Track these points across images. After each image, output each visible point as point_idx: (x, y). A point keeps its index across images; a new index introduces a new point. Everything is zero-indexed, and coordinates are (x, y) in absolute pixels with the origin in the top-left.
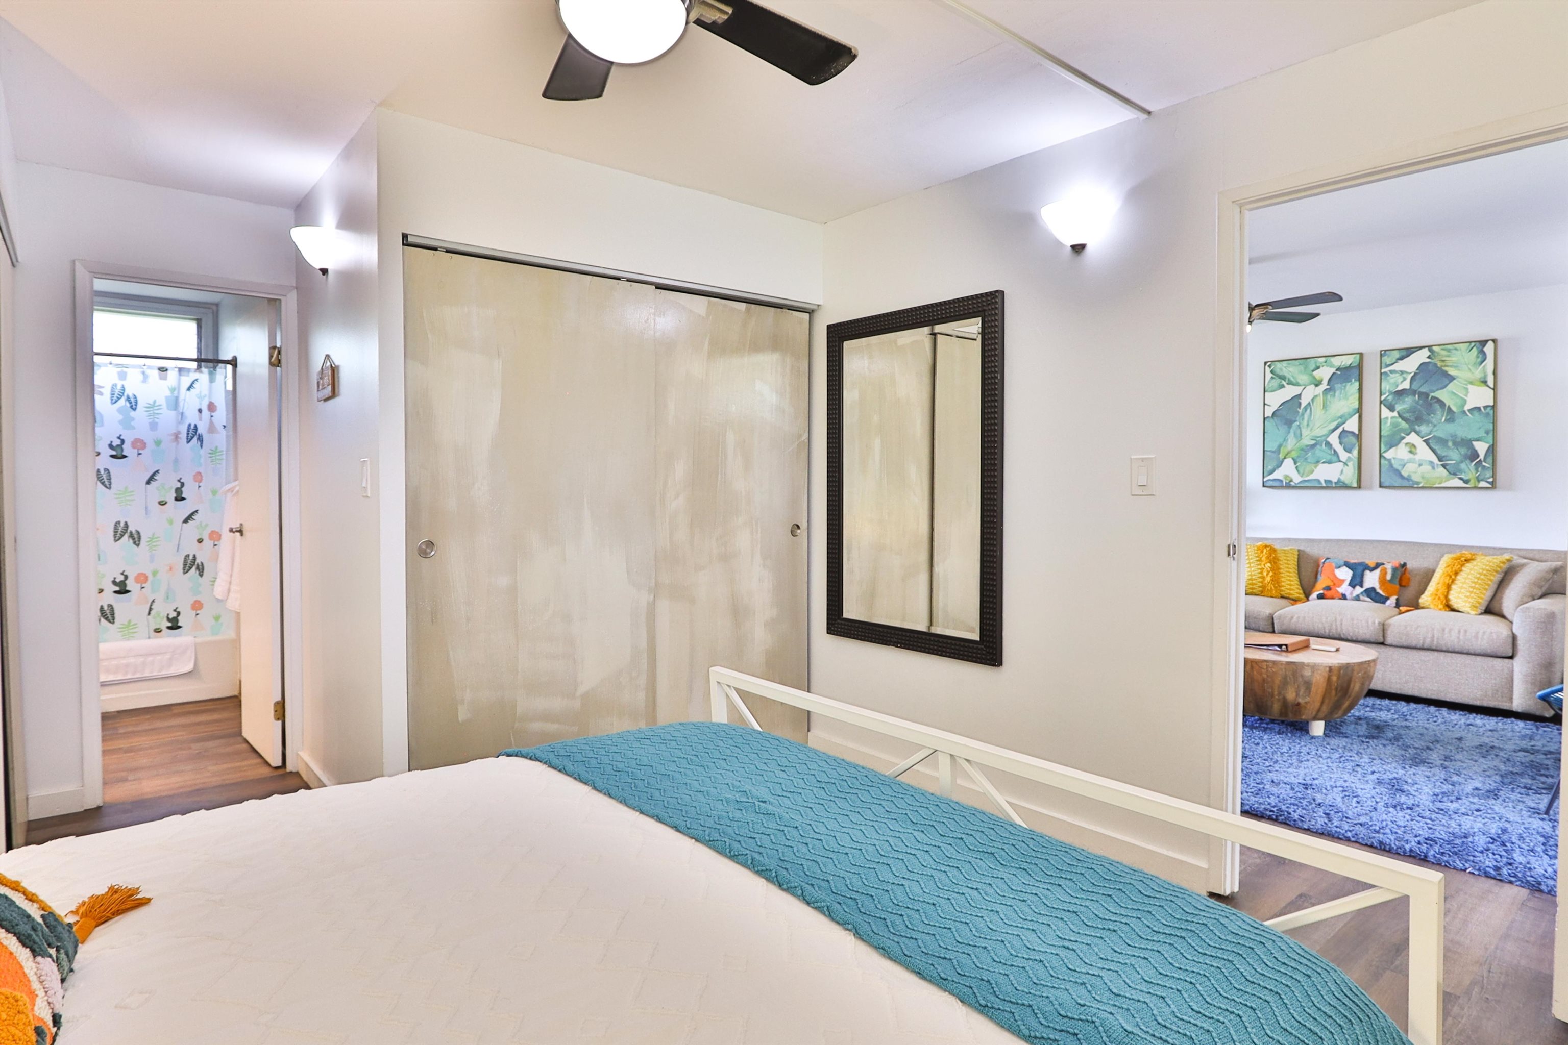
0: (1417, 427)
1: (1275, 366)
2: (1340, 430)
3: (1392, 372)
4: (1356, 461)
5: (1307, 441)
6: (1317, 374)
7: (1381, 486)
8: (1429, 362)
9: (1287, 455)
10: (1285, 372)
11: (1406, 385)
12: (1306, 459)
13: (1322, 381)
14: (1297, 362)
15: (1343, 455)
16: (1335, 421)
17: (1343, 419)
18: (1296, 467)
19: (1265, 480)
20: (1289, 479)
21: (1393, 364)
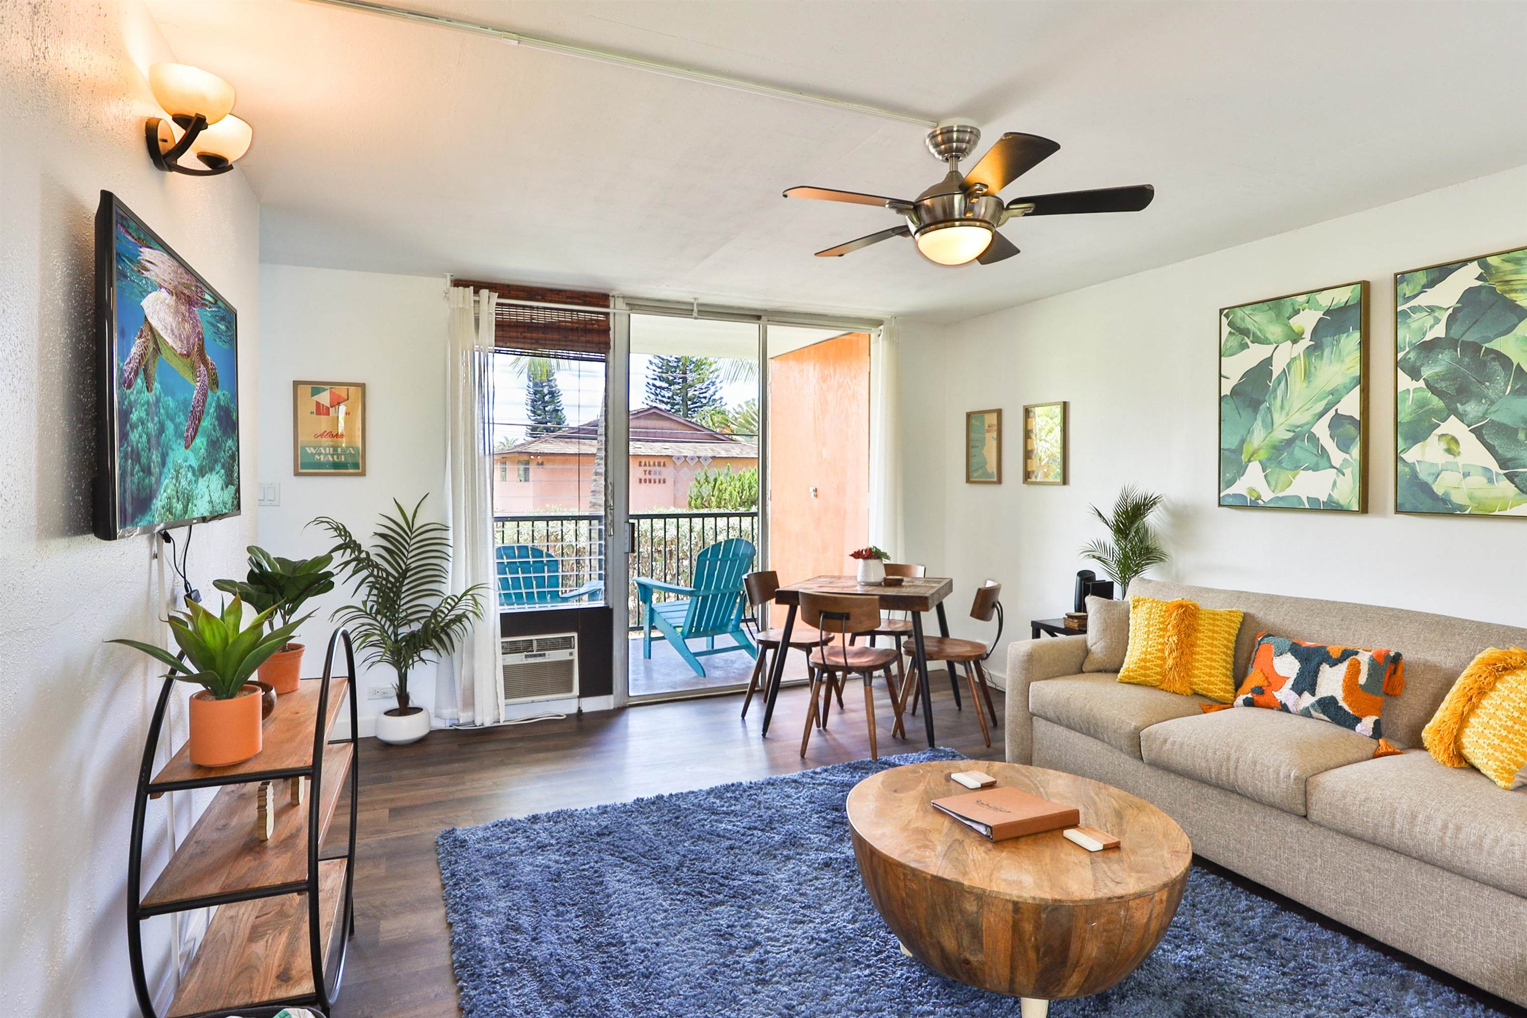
0: (1459, 405)
1: (1235, 314)
2: (1332, 413)
3: (1414, 309)
4: (1358, 466)
5: (1281, 434)
6: (1296, 323)
7: (1397, 511)
8: (1480, 286)
9: (1252, 455)
10: (1249, 324)
11: (1439, 331)
12: (1280, 463)
13: (1303, 334)
14: (1265, 306)
15: (1337, 456)
16: (1322, 399)
17: (1336, 396)
18: (1266, 476)
19: (1222, 495)
20: (1256, 495)
21: (1416, 296)
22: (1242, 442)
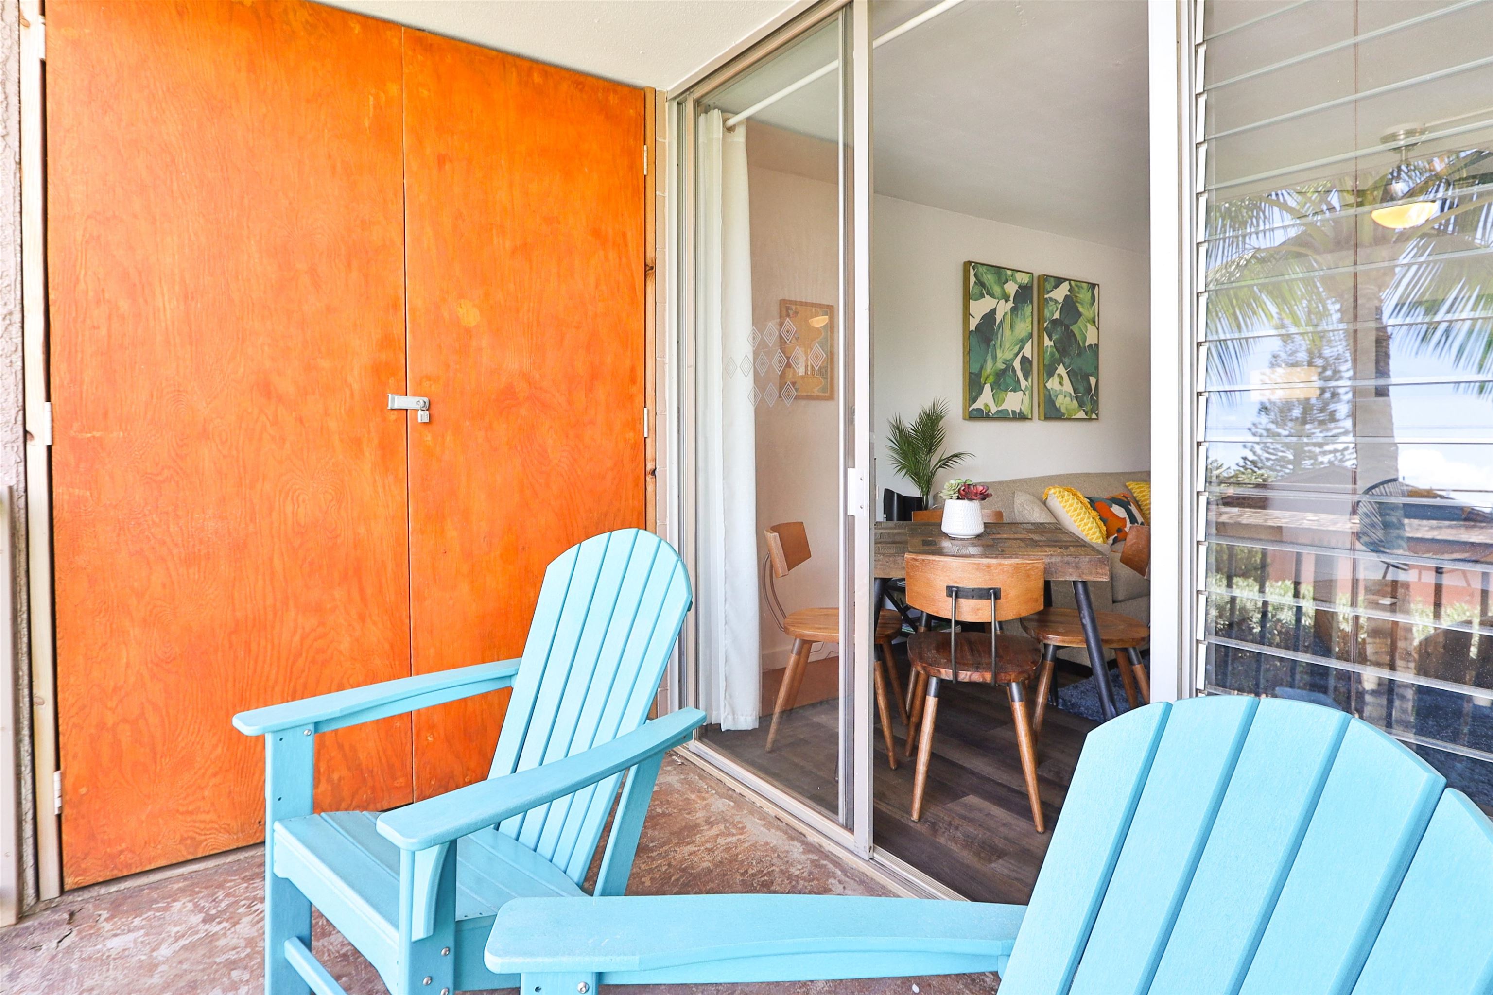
0: (1063, 358)
1: (978, 269)
2: (1021, 354)
3: (1050, 299)
4: (1030, 388)
5: (1000, 365)
6: (1007, 288)
9: (986, 379)
10: (985, 279)
12: (999, 385)
13: (1009, 297)
14: (992, 270)
16: (1018, 344)
17: (1023, 343)
18: (993, 395)
19: (970, 409)
20: (988, 409)
21: (1051, 291)
22: (981, 368)
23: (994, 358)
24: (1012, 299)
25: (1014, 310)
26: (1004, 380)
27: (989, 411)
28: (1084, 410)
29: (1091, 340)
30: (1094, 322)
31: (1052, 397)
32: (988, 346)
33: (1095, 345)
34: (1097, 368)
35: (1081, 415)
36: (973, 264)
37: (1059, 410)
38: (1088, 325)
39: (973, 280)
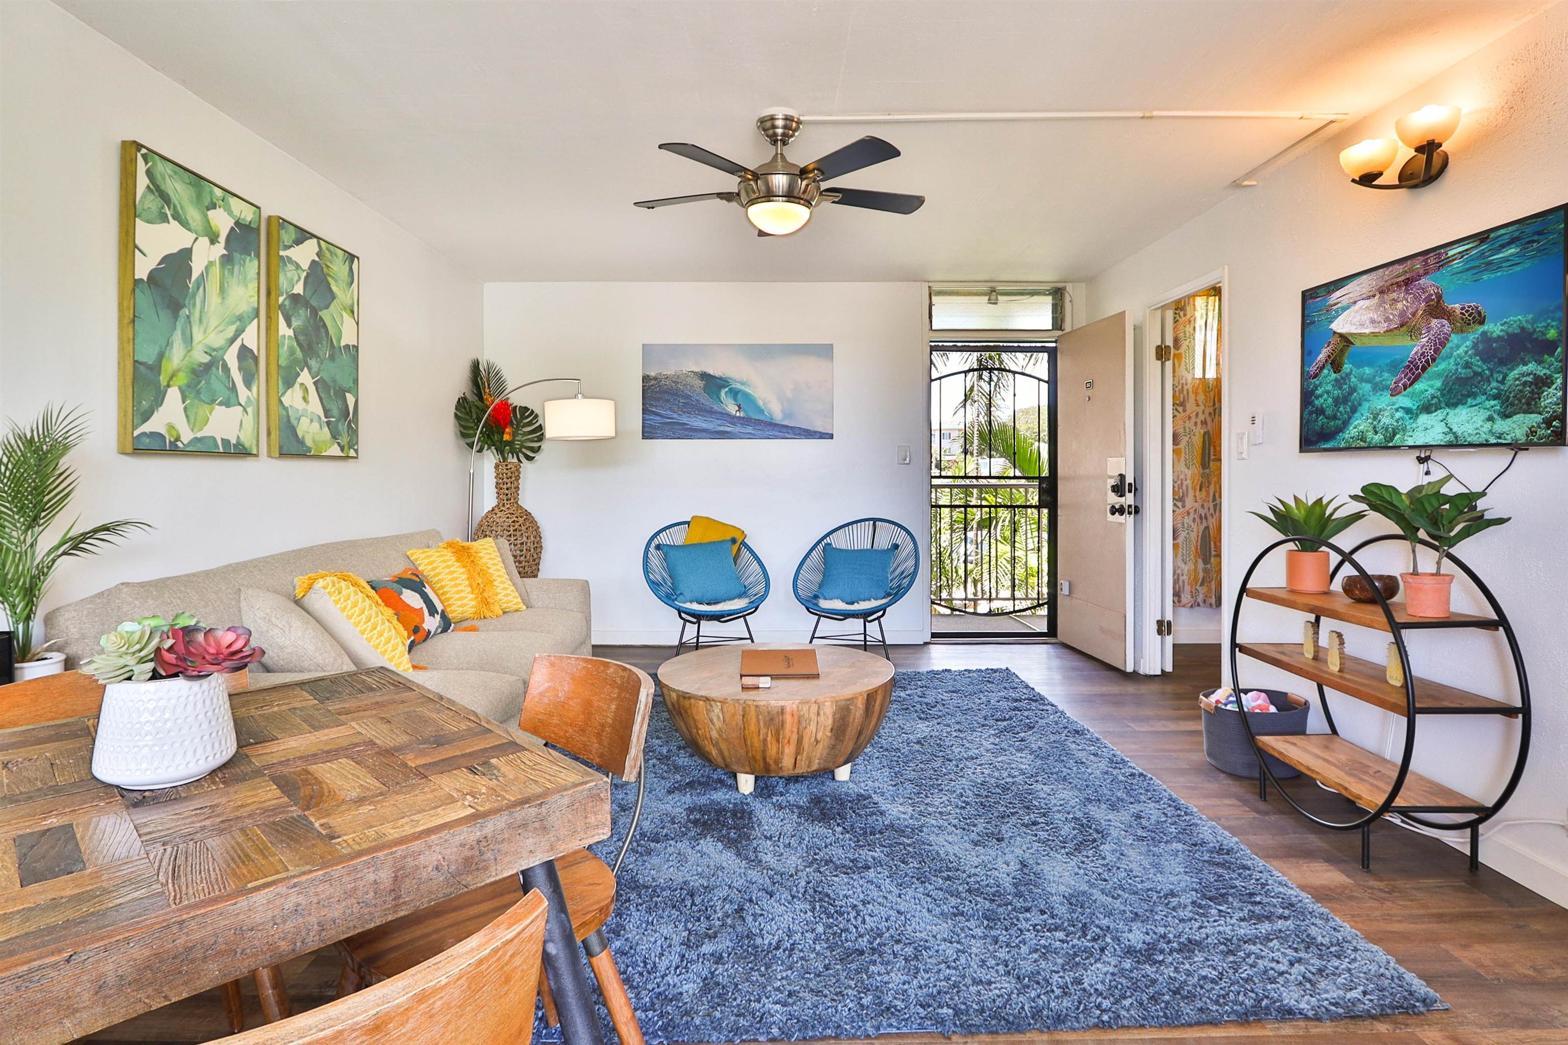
0: (308, 359)
1: (154, 163)
2: (237, 345)
3: (289, 259)
4: (255, 403)
5: (199, 354)
6: (213, 218)
9: (171, 378)
10: (170, 187)
12: (198, 392)
13: (218, 236)
16: (232, 323)
17: (242, 323)
18: (185, 409)
19: (136, 433)
20: (175, 434)
21: (290, 247)
22: (161, 356)
23: (188, 340)
24: (222, 239)
25: (227, 260)
26: (208, 383)
27: (178, 439)
28: (339, 444)
29: (348, 338)
30: (353, 312)
31: (293, 420)
32: (176, 316)
33: (354, 346)
34: (356, 381)
35: (335, 450)
36: (144, 151)
37: (301, 442)
38: (344, 314)
39: (142, 182)
